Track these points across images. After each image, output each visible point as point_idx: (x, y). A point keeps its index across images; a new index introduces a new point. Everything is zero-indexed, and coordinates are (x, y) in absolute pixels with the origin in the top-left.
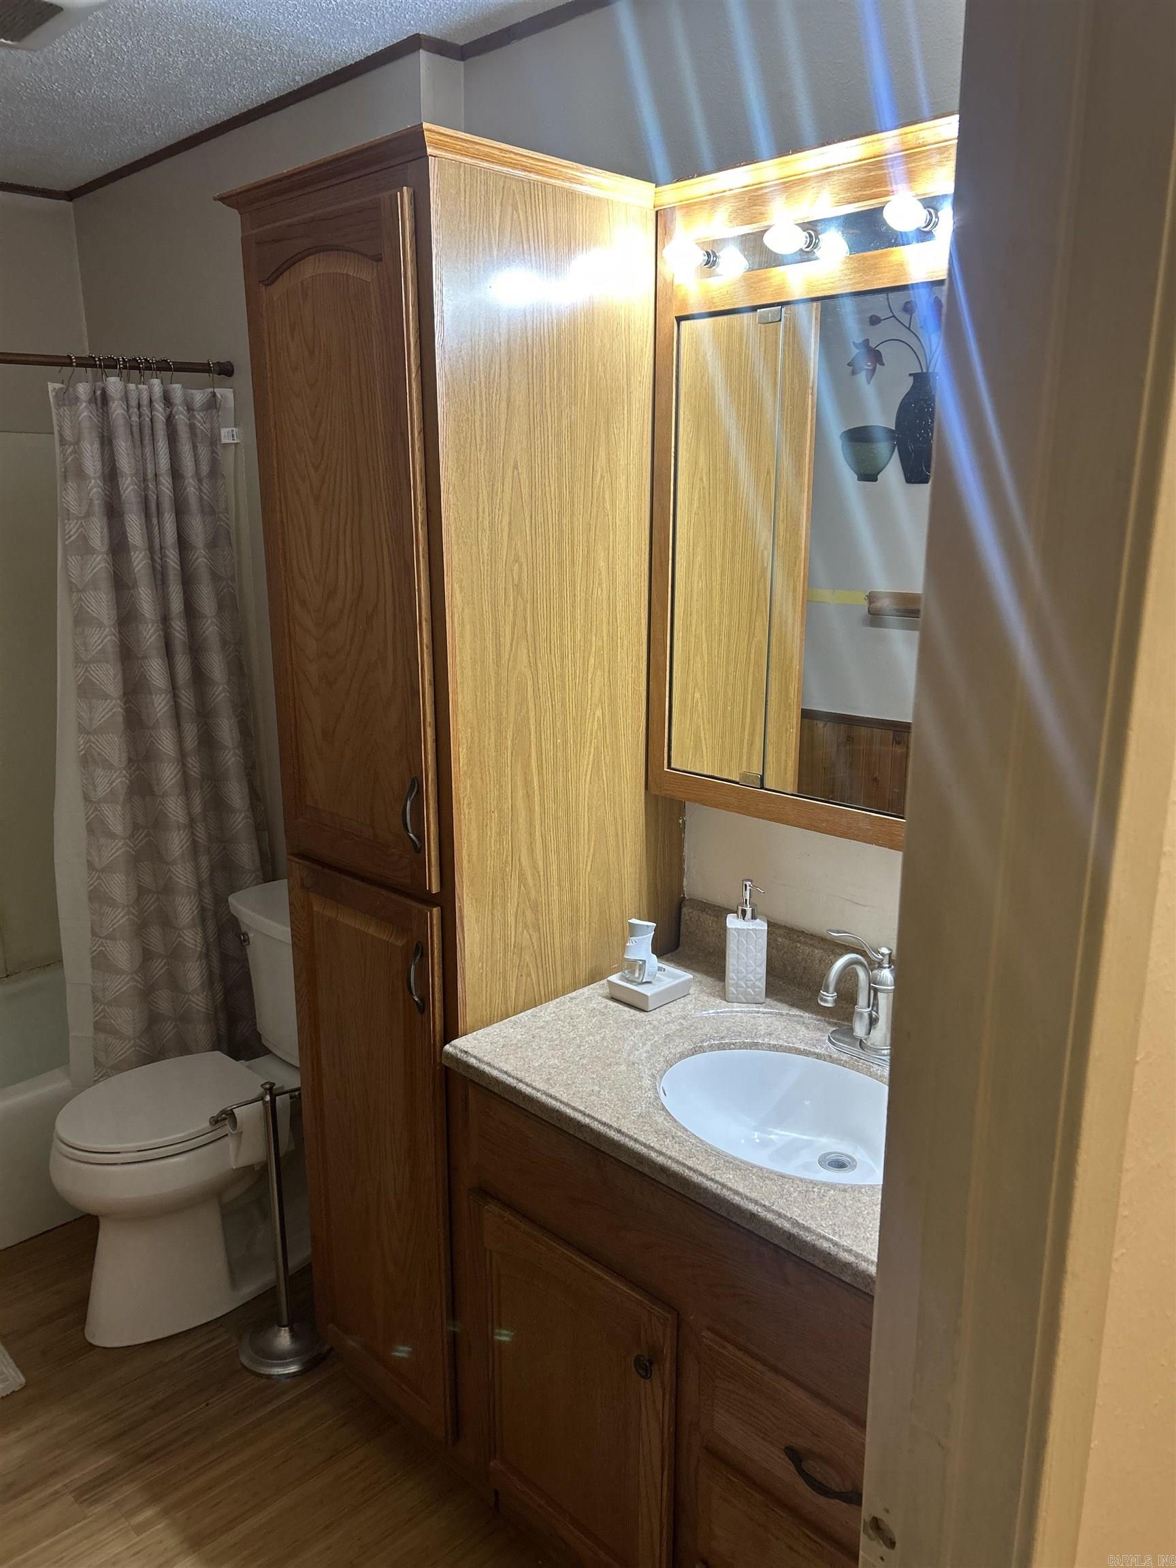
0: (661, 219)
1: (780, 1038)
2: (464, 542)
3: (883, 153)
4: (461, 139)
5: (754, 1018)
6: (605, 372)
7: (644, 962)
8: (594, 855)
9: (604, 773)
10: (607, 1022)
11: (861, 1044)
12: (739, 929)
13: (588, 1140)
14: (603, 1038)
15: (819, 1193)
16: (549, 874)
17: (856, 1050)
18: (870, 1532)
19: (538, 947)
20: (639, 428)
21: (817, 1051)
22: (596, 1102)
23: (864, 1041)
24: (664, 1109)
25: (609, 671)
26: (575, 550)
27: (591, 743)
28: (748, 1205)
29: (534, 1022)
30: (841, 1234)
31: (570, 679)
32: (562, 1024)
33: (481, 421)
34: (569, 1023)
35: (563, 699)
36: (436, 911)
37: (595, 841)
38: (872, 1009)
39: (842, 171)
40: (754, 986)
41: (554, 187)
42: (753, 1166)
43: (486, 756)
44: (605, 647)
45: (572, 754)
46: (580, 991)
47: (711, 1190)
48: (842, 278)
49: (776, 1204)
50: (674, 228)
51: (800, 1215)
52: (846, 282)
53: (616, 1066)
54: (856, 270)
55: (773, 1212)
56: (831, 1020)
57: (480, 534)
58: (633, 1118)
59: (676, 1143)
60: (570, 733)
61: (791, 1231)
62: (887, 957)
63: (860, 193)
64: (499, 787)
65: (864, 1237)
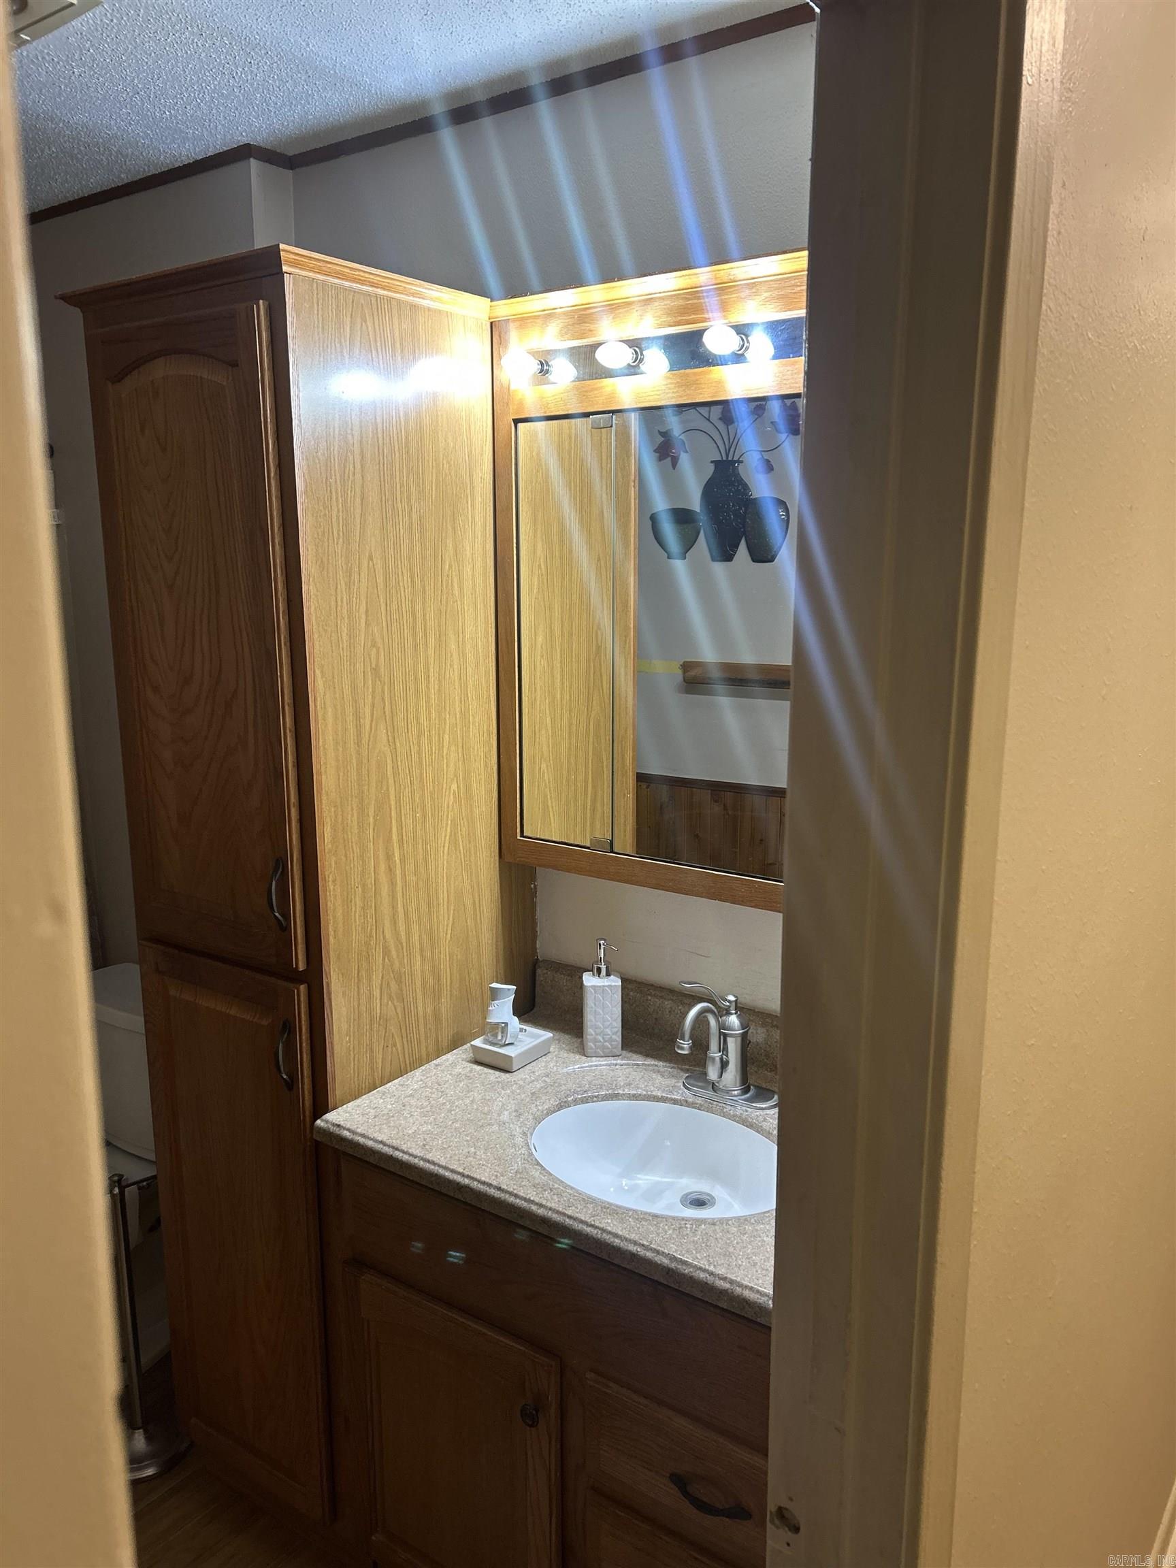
0: (496, 329)
1: (638, 1088)
2: (324, 630)
3: (698, 286)
4: (314, 258)
5: (613, 1070)
6: (449, 469)
7: (506, 1024)
8: (453, 924)
9: (461, 843)
10: (474, 1086)
11: (714, 1087)
12: (595, 986)
13: (468, 1200)
14: (472, 1101)
15: (691, 1228)
16: (411, 945)
17: (710, 1093)
18: (777, 1522)
19: (402, 1017)
20: (482, 520)
21: (673, 1097)
22: (473, 1163)
23: (717, 1084)
24: (538, 1164)
25: (463, 746)
26: (428, 634)
27: (448, 817)
28: (628, 1246)
29: (402, 1091)
30: (715, 1263)
31: (427, 756)
32: (430, 1091)
33: (338, 517)
34: (437, 1089)
35: (421, 774)
36: (303, 988)
37: (454, 910)
38: (723, 1054)
39: (663, 299)
40: (611, 1040)
41: (398, 301)
42: (629, 1210)
43: (349, 834)
44: (458, 724)
45: (431, 828)
46: (444, 1057)
47: (592, 1236)
48: (667, 391)
49: (654, 1242)
50: (509, 338)
51: (676, 1251)
52: (670, 395)
53: (489, 1127)
54: (679, 385)
55: (651, 1250)
56: (683, 1067)
57: (339, 622)
58: (511, 1175)
59: (554, 1194)
60: (428, 806)
61: (670, 1266)
62: (734, 1004)
63: (680, 318)
64: (363, 863)
65: (736, 1265)
